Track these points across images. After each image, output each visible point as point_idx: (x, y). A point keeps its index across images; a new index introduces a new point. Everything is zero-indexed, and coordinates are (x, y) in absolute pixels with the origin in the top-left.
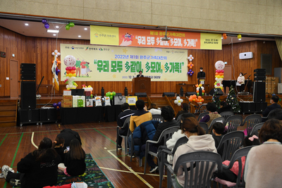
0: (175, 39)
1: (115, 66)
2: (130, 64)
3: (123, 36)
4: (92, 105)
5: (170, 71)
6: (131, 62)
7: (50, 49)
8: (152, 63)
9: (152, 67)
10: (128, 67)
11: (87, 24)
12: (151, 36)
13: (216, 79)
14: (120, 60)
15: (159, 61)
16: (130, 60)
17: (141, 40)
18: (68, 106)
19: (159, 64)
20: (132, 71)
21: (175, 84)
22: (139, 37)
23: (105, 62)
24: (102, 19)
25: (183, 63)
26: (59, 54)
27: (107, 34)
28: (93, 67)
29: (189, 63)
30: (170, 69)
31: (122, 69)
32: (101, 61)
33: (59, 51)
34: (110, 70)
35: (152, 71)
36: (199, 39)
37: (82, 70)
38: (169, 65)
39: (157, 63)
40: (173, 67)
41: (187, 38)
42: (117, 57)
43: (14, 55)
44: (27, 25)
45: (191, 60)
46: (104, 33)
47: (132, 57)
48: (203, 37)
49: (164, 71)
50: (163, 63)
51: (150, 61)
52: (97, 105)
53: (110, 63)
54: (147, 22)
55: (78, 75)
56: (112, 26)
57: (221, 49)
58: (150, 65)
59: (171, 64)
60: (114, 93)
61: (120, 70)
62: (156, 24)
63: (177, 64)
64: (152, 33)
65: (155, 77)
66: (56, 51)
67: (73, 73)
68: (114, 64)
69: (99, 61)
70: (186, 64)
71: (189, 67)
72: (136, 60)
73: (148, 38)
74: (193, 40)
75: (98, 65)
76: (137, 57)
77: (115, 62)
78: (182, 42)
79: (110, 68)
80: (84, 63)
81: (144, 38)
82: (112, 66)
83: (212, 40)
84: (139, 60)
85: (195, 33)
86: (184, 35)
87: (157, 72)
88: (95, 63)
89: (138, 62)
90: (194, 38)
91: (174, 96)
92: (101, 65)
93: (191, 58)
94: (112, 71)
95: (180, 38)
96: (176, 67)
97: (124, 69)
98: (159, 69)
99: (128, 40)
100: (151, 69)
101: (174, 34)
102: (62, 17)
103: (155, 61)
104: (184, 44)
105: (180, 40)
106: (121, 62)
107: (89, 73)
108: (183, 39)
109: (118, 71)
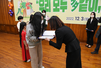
1: (58, 5)
20: (80, 10)
31: (66, 8)
34: (52, 10)
37: (27, 11)
55: (25, 16)
61: (64, 8)
68: (56, 2)
75: (40, 5)
79: (52, 7)
80: (29, 3)
82: (55, 5)
88: (37, 2)
92: (43, 5)
94: (54, 10)
97: (70, 7)
109: (61, 11)
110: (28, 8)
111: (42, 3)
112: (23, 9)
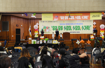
0: (77, 16)
2: (66, 27)
3: (55, 17)
4: (39, 43)
5: (85, 29)
6: (67, 26)
7: (35, 23)
8: (76, 26)
9: (76, 28)
10: (65, 28)
11: (41, 13)
12: (67, 16)
13: (101, 33)
14: (62, 25)
15: (79, 25)
16: (66, 25)
17: (62, 17)
18: (30, 43)
19: (79, 27)
20: (67, 30)
21: (87, 35)
22: (61, 17)
23: (56, 26)
24: (45, 11)
25: (91, 26)
26: (38, 24)
27: (48, 16)
28: (51, 29)
29: (94, 26)
30: (84, 28)
32: (54, 26)
33: (38, 23)
35: (76, 30)
36: (89, 15)
37: (47, 30)
38: (84, 27)
39: (78, 26)
40: (86, 28)
41: (83, 15)
42: (60, 24)
43: (22, 26)
44: (23, 15)
45: (95, 24)
46: (47, 16)
47: (67, 24)
48: (91, 15)
49: (81, 30)
50: (81, 26)
51: (75, 26)
52: (40, 43)
53: (58, 27)
54: (64, 11)
55: (45, 32)
56: (50, 13)
57: (101, 19)
58: (75, 27)
59: (85, 26)
60: (48, 39)
61: (62, 29)
62: (67, 11)
63: (88, 26)
64: (67, 15)
65: (77, 32)
66: (37, 23)
67: (37, 31)
68: (59, 27)
69: (53, 26)
70: (92, 26)
71: (94, 27)
72: (69, 25)
73: (65, 17)
74: (86, 16)
75: (53, 28)
76: (69, 24)
77: (60, 26)
78: (81, 17)
80: (48, 27)
81: (63, 17)
82: (59, 28)
83: (96, 15)
84: (70, 25)
85: (88, 13)
86: (82, 14)
87: (78, 30)
88: (52, 27)
89: (69, 26)
90: (87, 15)
91: (76, 40)
92: (54, 28)
93: (95, 23)
95: (80, 16)
96: (88, 28)
97: (64, 29)
98: (79, 29)
99: (57, 18)
100: (75, 29)
101: (77, 14)
102: (31, 11)
103: (77, 25)
104: (82, 18)
105: (80, 17)
106: (62, 26)
107: (49, 31)
108: (81, 16)
109: (61, 30)
110: (47, 29)
111: (54, 27)
112: (45, 29)
